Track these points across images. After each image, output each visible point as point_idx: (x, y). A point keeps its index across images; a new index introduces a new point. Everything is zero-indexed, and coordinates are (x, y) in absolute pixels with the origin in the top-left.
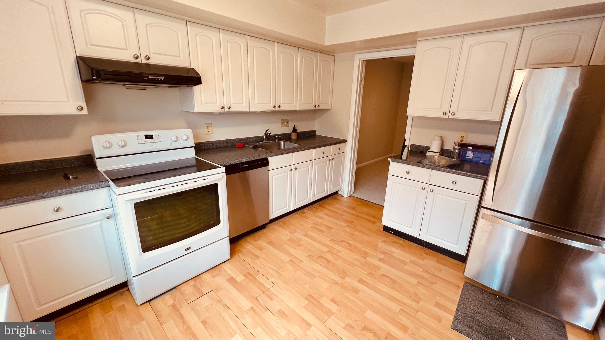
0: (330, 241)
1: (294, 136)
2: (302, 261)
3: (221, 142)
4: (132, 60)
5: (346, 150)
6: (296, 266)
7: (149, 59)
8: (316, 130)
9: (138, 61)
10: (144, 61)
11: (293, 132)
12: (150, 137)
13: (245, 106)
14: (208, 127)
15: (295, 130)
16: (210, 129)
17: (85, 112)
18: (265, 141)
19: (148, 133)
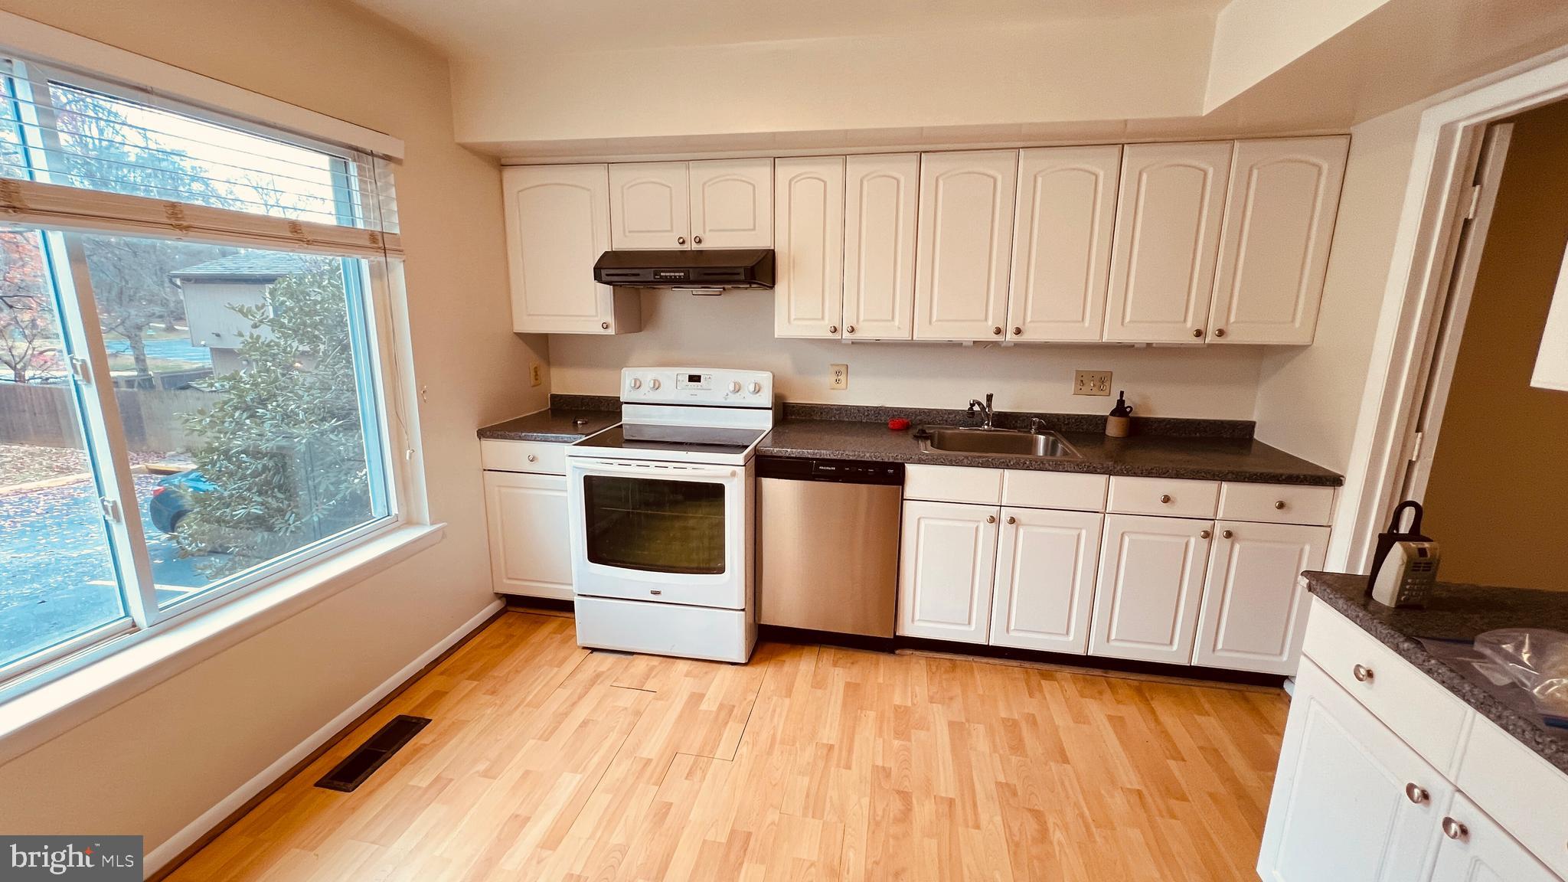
0: (998, 784)
1: (1114, 428)
2: (848, 767)
3: (861, 409)
4: (676, 247)
5: (1334, 520)
6: (821, 764)
7: (700, 241)
8: (1255, 423)
9: (686, 247)
10: (695, 247)
11: (1113, 413)
12: (695, 379)
13: (899, 328)
14: (838, 373)
15: (1120, 410)
16: (842, 378)
17: (611, 331)
18: (986, 427)
19: (695, 372)
